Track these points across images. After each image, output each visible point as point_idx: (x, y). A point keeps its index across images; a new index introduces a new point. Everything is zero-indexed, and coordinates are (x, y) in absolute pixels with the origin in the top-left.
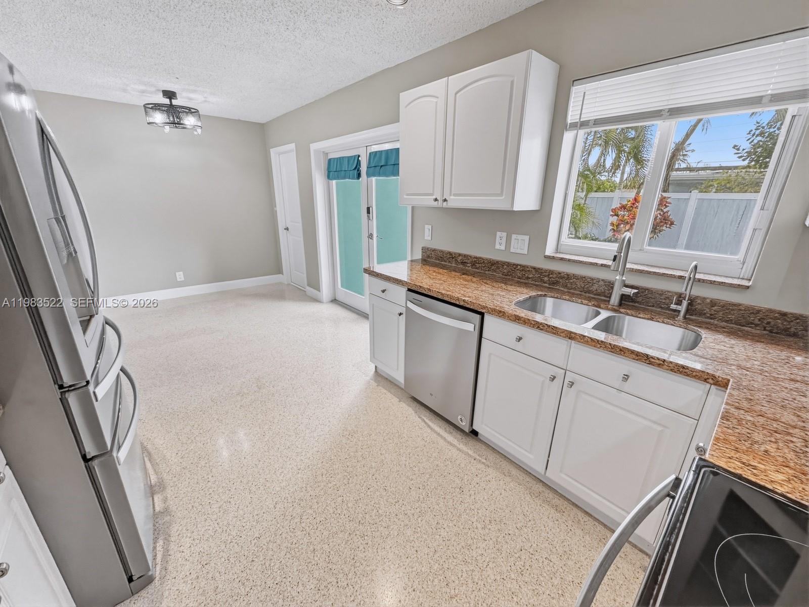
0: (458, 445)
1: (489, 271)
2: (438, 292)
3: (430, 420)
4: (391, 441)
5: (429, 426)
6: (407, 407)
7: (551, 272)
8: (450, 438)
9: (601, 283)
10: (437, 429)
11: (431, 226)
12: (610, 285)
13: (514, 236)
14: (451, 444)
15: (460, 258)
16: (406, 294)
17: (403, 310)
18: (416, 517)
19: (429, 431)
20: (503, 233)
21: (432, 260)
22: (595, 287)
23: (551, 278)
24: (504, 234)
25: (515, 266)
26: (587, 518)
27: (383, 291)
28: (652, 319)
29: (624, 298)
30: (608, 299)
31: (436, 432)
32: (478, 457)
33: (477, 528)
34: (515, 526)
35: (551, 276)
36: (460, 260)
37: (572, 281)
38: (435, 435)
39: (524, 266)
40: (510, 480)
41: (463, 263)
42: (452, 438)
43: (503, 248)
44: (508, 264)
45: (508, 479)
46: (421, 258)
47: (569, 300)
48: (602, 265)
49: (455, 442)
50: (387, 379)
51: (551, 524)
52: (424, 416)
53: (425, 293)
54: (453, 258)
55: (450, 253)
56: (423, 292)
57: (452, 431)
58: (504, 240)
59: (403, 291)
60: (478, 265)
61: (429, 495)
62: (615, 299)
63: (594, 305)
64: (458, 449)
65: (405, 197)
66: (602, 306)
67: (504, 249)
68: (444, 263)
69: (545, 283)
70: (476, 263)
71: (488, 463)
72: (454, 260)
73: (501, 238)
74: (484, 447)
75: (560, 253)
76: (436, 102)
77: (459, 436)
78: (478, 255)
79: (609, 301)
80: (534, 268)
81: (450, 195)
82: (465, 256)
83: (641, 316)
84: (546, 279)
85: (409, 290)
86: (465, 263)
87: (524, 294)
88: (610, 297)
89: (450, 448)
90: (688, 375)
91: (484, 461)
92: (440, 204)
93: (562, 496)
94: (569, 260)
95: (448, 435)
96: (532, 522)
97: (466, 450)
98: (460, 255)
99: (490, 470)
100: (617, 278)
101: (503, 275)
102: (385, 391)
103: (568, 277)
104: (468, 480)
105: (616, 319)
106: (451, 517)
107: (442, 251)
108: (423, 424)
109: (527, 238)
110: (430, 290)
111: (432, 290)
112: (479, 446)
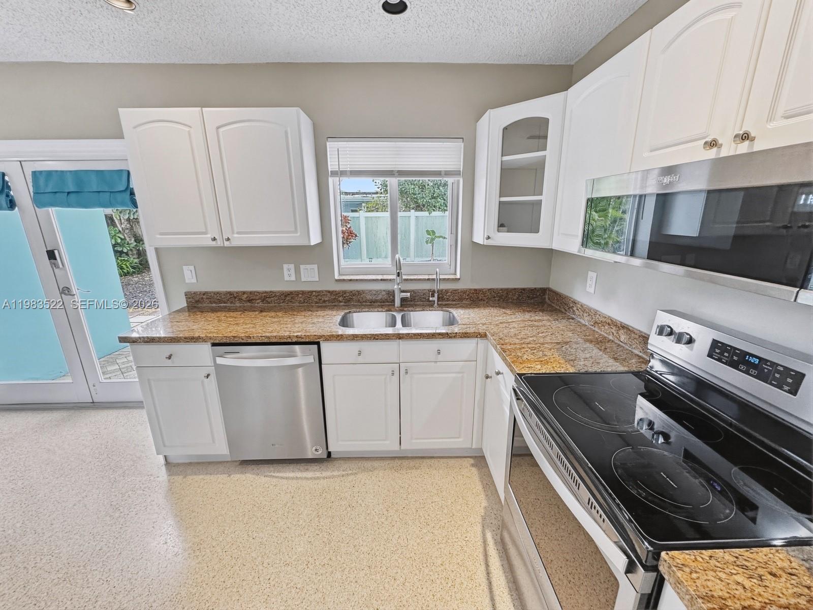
0: (321, 475)
1: (283, 302)
2: (261, 336)
3: (279, 472)
4: (254, 519)
5: (282, 478)
6: (243, 476)
7: (345, 292)
8: (309, 474)
9: (384, 293)
10: (292, 475)
11: (193, 267)
12: (391, 294)
13: (302, 267)
14: (315, 479)
15: (245, 296)
16: (212, 350)
17: (212, 370)
18: (334, 559)
19: (285, 481)
20: (290, 265)
21: (205, 305)
22: (380, 297)
23: (345, 297)
24: (292, 266)
25: (310, 294)
26: (433, 461)
27: (170, 357)
28: (423, 310)
29: (403, 300)
30: (393, 304)
31: (293, 478)
32: (344, 473)
33: (382, 523)
34: (402, 499)
35: (345, 295)
36: (246, 298)
37: (362, 296)
38: (295, 481)
39: (319, 292)
40: (377, 472)
41: (250, 301)
42: (312, 473)
43: (293, 278)
44: (303, 293)
45: (376, 472)
46: (186, 305)
47: (368, 311)
48: (381, 280)
49: (318, 474)
50: (191, 463)
51: (420, 480)
52: (270, 473)
53: (242, 341)
54: (235, 298)
55: (230, 293)
56: (240, 341)
57: (306, 467)
58: (293, 272)
59: (206, 348)
60: (269, 300)
61: (331, 532)
62: (397, 303)
63: (387, 311)
64: (324, 478)
65: (158, 236)
66: (392, 309)
67: (295, 280)
68: (225, 305)
69: (340, 302)
70: (267, 298)
71: (354, 471)
72: (237, 299)
73: (289, 270)
74: (342, 462)
75: (342, 275)
76: (189, 131)
77: (316, 468)
78: (268, 289)
79: (394, 305)
80: (329, 292)
81: (233, 233)
82: (251, 293)
83: (417, 310)
84: (341, 299)
85: (214, 345)
86: (253, 300)
87: (338, 316)
88: (394, 302)
89: (317, 481)
90: (469, 337)
91: (351, 472)
92: (219, 243)
93: (412, 458)
94: (357, 280)
95: (306, 473)
96: (410, 488)
97: (331, 474)
98: (244, 293)
99: (360, 476)
100: (396, 287)
101: (299, 303)
102: (201, 477)
103: (359, 293)
104: (351, 495)
105: (406, 315)
106: (360, 532)
107: (218, 293)
108: (274, 480)
109: (315, 267)
110: (250, 337)
111: (253, 337)
112: (337, 463)
